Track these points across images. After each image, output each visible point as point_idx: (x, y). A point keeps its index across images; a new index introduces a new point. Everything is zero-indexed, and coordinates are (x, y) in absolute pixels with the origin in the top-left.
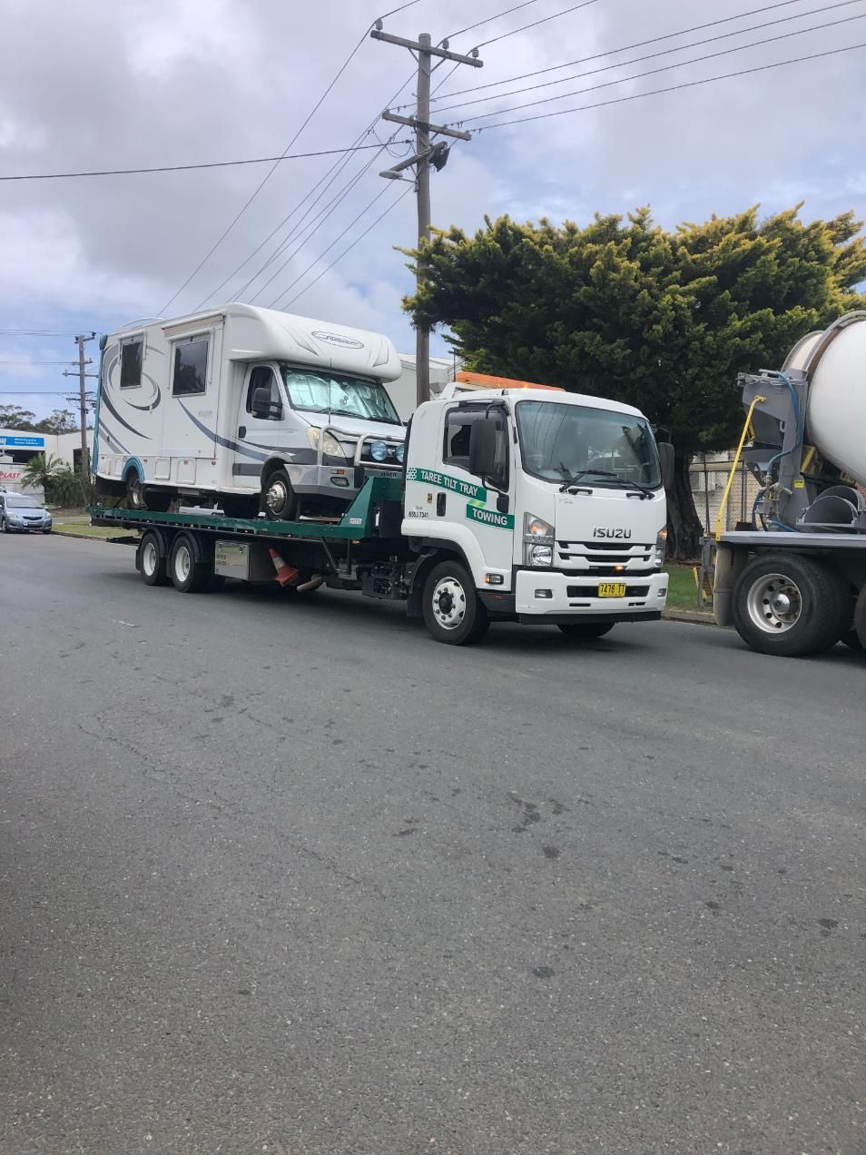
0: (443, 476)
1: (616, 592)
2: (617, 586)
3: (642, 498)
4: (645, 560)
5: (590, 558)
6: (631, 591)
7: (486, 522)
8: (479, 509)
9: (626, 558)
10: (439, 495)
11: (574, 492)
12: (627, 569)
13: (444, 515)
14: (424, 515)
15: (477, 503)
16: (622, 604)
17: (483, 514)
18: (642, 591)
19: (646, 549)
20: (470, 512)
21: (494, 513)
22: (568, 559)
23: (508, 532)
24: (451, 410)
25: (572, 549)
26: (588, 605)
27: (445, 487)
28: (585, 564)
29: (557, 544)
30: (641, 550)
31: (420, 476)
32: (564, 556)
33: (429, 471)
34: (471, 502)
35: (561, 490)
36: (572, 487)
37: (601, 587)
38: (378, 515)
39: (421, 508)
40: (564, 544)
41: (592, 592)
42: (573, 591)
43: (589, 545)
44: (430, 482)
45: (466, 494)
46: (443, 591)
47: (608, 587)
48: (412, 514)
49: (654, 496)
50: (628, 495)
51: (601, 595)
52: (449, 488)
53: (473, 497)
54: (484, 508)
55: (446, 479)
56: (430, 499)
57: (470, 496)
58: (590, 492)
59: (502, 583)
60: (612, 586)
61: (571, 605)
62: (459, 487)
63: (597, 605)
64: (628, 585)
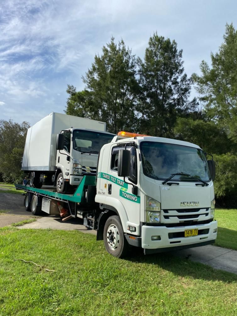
0: (111, 176)
1: (193, 233)
2: (193, 231)
3: (203, 186)
4: (206, 216)
5: (180, 217)
6: (201, 232)
7: (128, 199)
8: (125, 192)
9: (197, 216)
10: (109, 185)
11: (170, 184)
12: (198, 221)
13: (111, 194)
14: (104, 193)
15: (124, 189)
16: (196, 239)
17: (126, 195)
18: (206, 231)
19: (207, 210)
20: (122, 194)
21: (131, 195)
22: (168, 218)
23: (138, 204)
24: (114, 147)
25: (170, 213)
26: (180, 242)
27: (112, 181)
28: (177, 220)
29: (162, 211)
30: (204, 211)
31: (102, 176)
32: (167, 217)
33: (105, 174)
34: (121, 188)
35: (163, 183)
36: (169, 182)
37: (185, 232)
38: (86, 192)
39: (103, 190)
40: (166, 211)
41: (181, 235)
42: (172, 235)
43: (179, 211)
44: (106, 178)
45: (120, 185)
46: (110, 232)
47: (189, 232)
48: (99, 193)
49: (208, 185)
50: (196, 185)
51: (186, 236)
52: (113, 182)
53: (122, 186)
54: (127, 192)
55: (112, 177)
56: (105, 186)
57: (121, 185)
58: (178, 184)
59: (135, 231)
60: (191, 231)
61: (171, 243)
62: (116, 182)
63: (184, 241)
64: (199, 229)
